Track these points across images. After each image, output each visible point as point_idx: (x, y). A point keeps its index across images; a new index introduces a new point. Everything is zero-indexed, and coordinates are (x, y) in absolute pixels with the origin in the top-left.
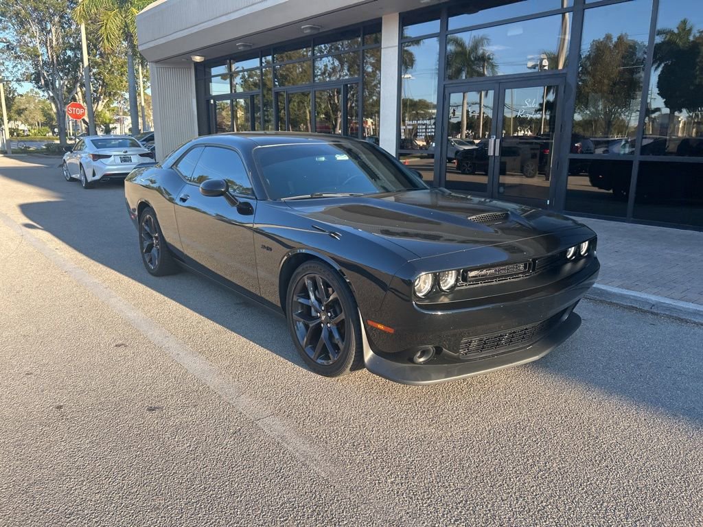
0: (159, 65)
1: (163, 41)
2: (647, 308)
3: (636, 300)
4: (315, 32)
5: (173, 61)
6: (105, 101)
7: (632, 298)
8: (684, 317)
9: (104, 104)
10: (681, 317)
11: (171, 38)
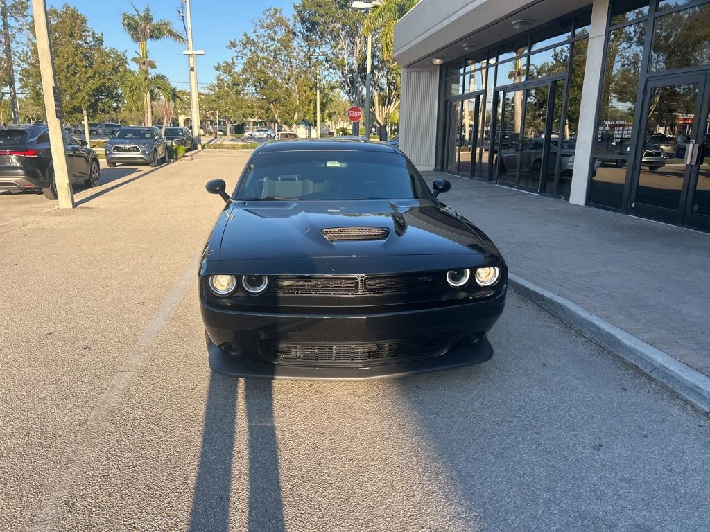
0: (409, 70)
1: (407, 47)
2: (647, 371)
3: (642, 358)
4: (527, 28)
5: (419, 65)
6: (397, 104)
7: (639, 354)
8: (678, 391)
9: (395, 106)
10: (676, 391)
11: (413, 43)
